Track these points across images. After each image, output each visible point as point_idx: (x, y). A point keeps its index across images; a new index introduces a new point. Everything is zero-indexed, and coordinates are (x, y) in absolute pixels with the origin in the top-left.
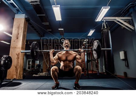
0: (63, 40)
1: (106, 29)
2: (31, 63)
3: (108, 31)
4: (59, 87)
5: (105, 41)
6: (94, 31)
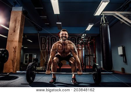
2: (28, 57)
3: (106, 26)
6: (92, 25)
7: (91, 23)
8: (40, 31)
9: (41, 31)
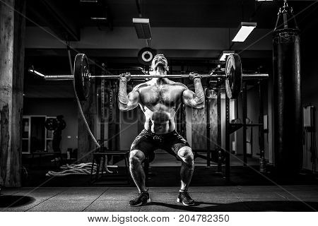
0: (147, 56)
1: (286, 30)
3: (291, 38)
4: (149, 201)
5: (280, 71)
6: (252, 28)
7: (248, 21)
8: (75, 40)
9: (79, 40)
